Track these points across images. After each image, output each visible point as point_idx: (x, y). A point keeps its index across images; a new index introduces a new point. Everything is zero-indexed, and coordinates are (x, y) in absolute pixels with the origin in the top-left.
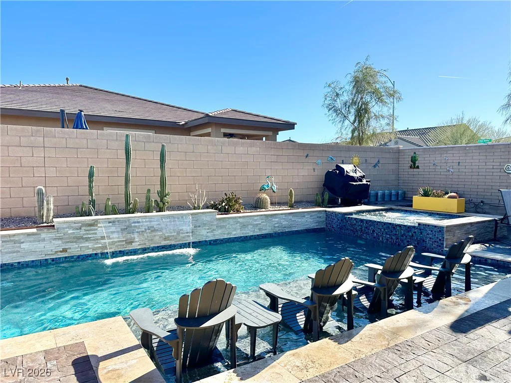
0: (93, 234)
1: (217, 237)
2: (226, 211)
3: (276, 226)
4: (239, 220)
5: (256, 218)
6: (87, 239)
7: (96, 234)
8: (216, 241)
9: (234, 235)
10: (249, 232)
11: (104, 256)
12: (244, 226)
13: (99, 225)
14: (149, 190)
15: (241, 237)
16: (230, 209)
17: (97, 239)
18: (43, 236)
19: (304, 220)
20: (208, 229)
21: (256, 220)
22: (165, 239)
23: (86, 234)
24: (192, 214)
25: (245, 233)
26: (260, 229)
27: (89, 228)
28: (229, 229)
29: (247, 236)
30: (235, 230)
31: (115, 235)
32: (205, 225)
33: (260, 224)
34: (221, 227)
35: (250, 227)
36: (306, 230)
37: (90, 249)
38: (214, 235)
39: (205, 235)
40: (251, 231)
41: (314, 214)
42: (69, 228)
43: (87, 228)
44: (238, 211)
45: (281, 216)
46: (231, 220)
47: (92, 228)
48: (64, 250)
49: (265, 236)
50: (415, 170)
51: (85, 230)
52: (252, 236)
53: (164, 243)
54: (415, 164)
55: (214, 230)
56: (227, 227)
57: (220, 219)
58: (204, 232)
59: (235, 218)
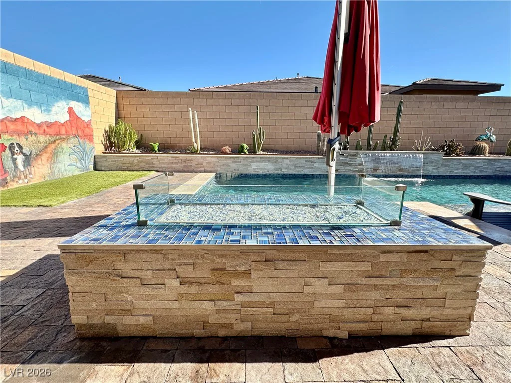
0: (354, 161)
1: (441, 174)
2: (449, 154)
3: (498, 169)
4: (462, 161)
5: (479, 161)
6: (350, 165)
7: (356, 161)
8: (439, 176)
9: (456, 173)
12: (466, 167)
13: (358, 156)
14: (386, 136)
15: (462, 176)
16: (451, 152)
17: (356, 165)
20: (434, 166)
21: (478, 163)
22: (400, 170)
23: (351, 161)
24: (423, 154)
25: (466, 173)
26: (481, 171)
27: (352, 157)
28: (452, 168)
29: (467, 176)
30: (457, 169)
31: (369, 164)
32: (432, 162)
33: (482, 166)
34: (446, 166)
35: (472, 168)
37: (351, 171)
38: (438, 172)
39: (432, 170)
40: (472, 172)
43: (351, 157)
46: (455, 161)
47: (354, 157)
48: (337, 170)
49: (485, 178)
51: (350, 159)
52: (472, 176)
53: (399, 173)
55: (439, 167)
56: (451, 166)
57: (445, 159)
58: (430, 168)
59: (459, 159)
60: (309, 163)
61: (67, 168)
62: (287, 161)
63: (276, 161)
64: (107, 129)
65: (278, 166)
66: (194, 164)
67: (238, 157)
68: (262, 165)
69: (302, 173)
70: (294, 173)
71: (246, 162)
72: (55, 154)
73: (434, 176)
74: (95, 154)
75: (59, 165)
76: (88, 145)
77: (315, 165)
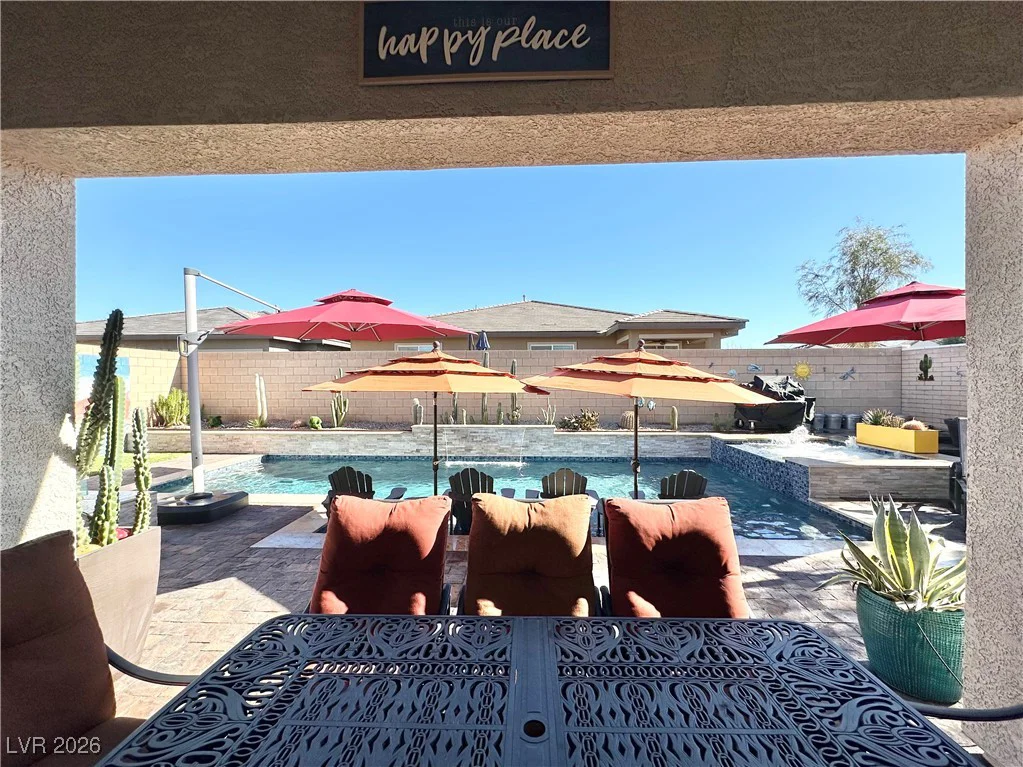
1: (555, 455)
2: (575, 429)
4: (581, 438)
5: (603, 438)
7: (441, 439)
8: (553, 458)
9: (576, 454)
10: (594, 453)
12: (587, 446)
13: (443, 432)
14: (500, 404)
15: (584, 457)
16: (578, 426)
17: (442, 444)
18: (404, 437)
20: (544, 446)
21: (602, 441)
22: (501, 451)
24: (527, 429)
25: (590, 454)
26: (608, 452)
28: (570, 447)
29: (591, 458)
30: (577, 448)
31: (457, 443)
32: (541, 440)
33: (609, 445)
34: (560, 444)
35: (595, 447)
36: (678, 458)
38: (552, 452)
39: (542, 451)
40: (598, 453)
42: (422, 433)
44: (589, 430)
46: (571, 438)
47: (439, 434)
48: (418, 451)
50: (927, 383)
52: (599, 458)
53: (499, 454)
54: (926, 372)
55: (551, 447)
56: (567, 445)
57: (559, 435)
58: (540, 448)
59: (577, 436)
60: (382, 442)
62: (355, 440)
63: (340, 439)
64: (156, 400)
65: (344, 446)
66: (241, 444)
67: (295, 435)
68: (324, 445)
69: (375, 454)
70: (364, 454)
71: (303, 441)
73: (547, 459)
77: (391, 443)
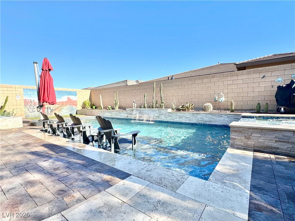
1: (168, 120)
3: (199, 119)
5: (187, 114)
6: (132, 114)
8: (168, 122)
9: (176, 121)
11: (132, 120)
12: (180, 117)
14: (157, 101)
15: (179, 122)
18: (124, 112)
19: (222, 119)
26: (189, 120)
29: (182, 122)
30: (176, 118)
32: (163, 114)
33: (189, 117)
34: (170, 116)
35: (184, 118)
36: (224, 125)
37: (132, 117)
40: (184, 120)
41: (231, 116)
43: (132, 111)
45: (203, 114)
46: (174, 114)
48: (128, 117)
49: (193, 124)
52: (185, 123)
55: (167, 117)
56: (172, 117)
57: (169, 113)
58: (163, 117)
60: (119, 113)
61: (65, 113)
62: (113, 112)
69: (118, 117)
72: (61, 109)
73: (165, 122)
74: (77, 109)
75: (62, 112)
76: (74, 107)
77: (121, 114)
